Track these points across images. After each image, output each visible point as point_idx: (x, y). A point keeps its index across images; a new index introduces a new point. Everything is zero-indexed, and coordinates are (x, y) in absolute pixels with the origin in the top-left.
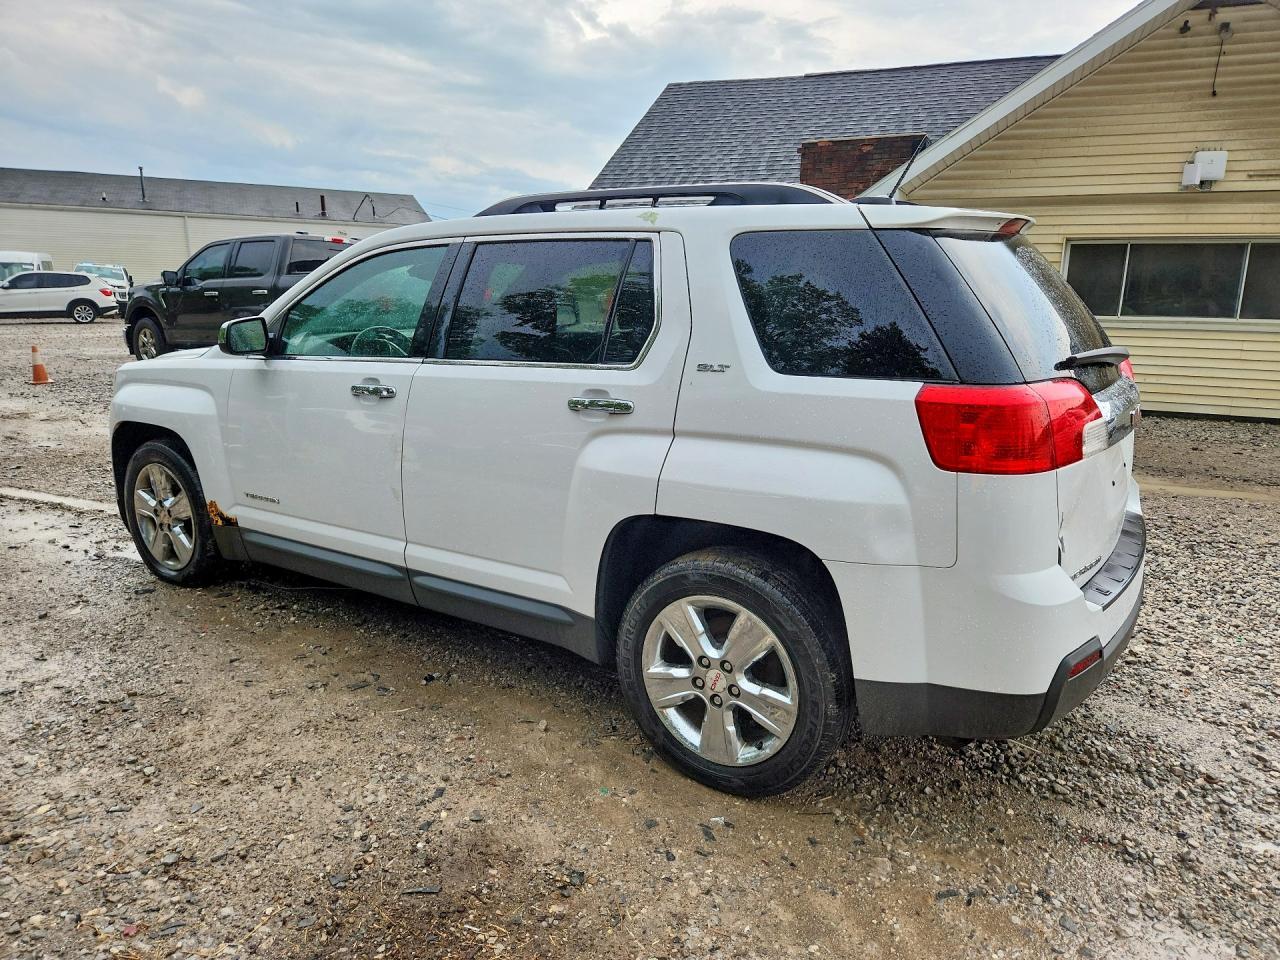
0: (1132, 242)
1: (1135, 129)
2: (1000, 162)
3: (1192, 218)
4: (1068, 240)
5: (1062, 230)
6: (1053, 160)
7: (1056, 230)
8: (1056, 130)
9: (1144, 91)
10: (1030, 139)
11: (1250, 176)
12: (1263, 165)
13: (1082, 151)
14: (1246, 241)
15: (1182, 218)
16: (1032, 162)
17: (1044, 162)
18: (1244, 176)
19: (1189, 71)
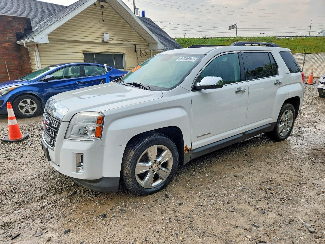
0: (95, 53)
1: (91, 26)
2: (64, 30)
3: (105, 48)
4: (84, 52)
5: (82, 49)
6: (76, 31)
7: (80, 49)
8: (75, 24)
9: (90, 17)
10: (70, 25)
11: (113, 40)
12: (114, 38)
13: (82, 30)
14: (113, 53)
15: (103, 48)
16: (72, 31)
17: (74, 32)
18: (112, 40)
19: (97, 15)
